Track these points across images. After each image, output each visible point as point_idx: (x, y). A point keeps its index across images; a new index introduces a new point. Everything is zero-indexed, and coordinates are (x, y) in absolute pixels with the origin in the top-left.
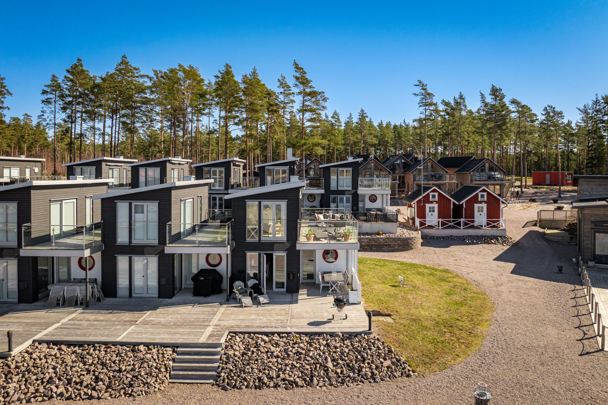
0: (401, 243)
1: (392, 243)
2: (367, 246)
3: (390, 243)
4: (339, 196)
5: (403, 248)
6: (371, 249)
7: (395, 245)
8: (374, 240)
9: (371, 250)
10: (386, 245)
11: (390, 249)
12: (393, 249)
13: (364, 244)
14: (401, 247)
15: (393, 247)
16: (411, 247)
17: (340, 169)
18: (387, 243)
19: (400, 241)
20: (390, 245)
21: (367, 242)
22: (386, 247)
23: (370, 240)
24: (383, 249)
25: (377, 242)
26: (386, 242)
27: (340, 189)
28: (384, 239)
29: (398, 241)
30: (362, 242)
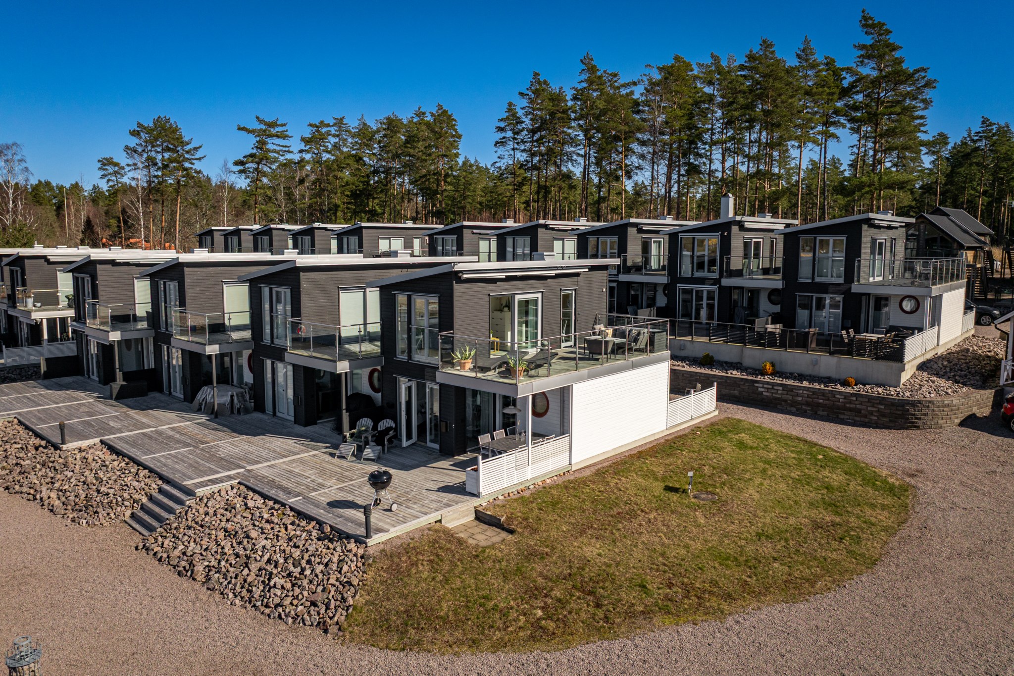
0: (888, 411)
1: (864, 407)
2: (807, 404)
3: (858, 406)
4: (815, 295)
5: (890, 421)
6: (816, 413)
7: (871, 413)
8: (823, 395)
9: (815, 416)
10: (850, 410)
11: (858, 419)
12: (867, 420)
13: (800, 399)
14: (886, 419)
15: (866, 416)
16: (913, 423)
17: (819, 238)
18: (852, 406)
19: (885, 405)
20: (859, 411)
21: (808, 397)
22: (849, 413)
23: (814, 393)
24: (842, 416)
25: (828, 400)
26: (850, 403)
27: (818, 280)
28: (847, 396)
29: (880, 404)
30: (798, 395)
